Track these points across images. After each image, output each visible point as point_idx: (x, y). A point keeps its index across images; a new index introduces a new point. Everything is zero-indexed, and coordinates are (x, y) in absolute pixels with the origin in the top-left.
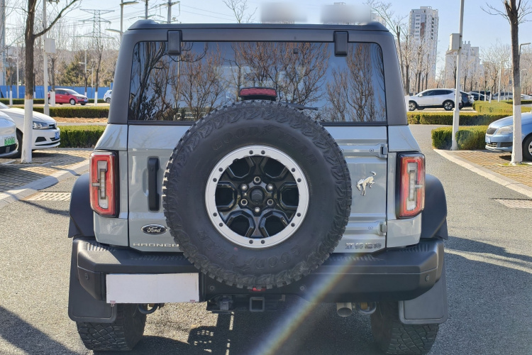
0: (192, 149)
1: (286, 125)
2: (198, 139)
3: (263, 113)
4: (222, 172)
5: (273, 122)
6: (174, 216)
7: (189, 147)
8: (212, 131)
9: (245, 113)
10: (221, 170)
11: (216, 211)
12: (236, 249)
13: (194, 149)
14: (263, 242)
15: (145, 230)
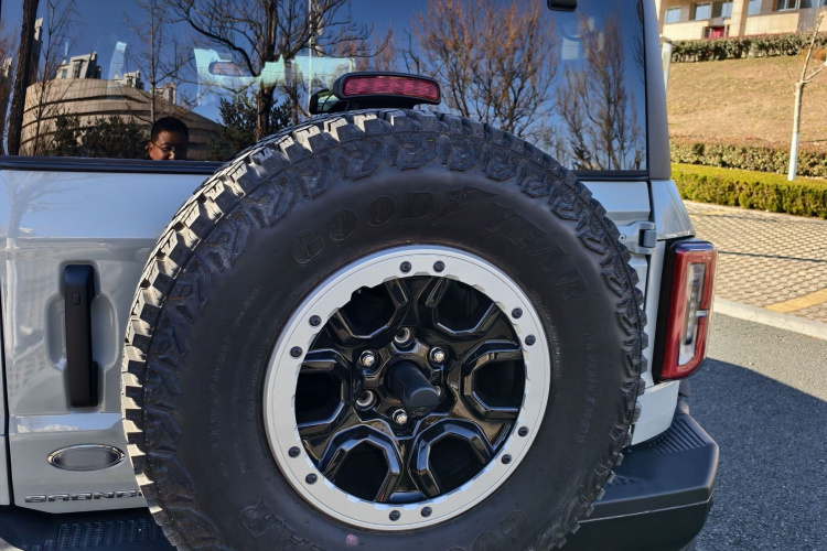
0: (226, 264)
1: (511, 188)
2: (245, 228)
3: (447, 151)
4: (318, 329)
5: (477, 178)
6: (165, 469)
7: (216, 258)
8: (293, 203)
9: (394, 152)
10: (314, 321)
11: (297, 441)
12: (351, 539)
13: (233, 262)
14: (426, 513)
15: (57, 462)
